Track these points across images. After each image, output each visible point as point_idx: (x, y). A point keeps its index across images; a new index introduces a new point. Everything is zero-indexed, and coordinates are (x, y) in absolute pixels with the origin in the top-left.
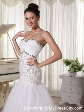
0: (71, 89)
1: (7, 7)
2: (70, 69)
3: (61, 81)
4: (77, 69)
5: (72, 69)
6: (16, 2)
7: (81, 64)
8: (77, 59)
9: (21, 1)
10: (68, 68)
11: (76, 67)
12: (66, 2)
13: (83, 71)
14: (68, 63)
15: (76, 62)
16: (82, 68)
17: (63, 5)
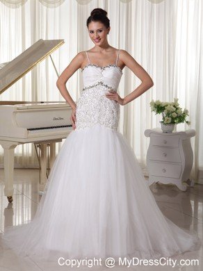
2: (164, 118)
3: (147, 140)
4: (176, 118)
5: (166, 118)
7: (183, 110)
8: (176, 100)
10: (160, 116)
11: (174, 115)
14: (159, 108)
15: (174, 106)
16: (184, 117)
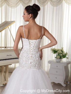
0: (57, 72)
1: (10, 8)
2: (57, 56)
3: (50, 65)
4: (62, 56)
6: (18, 4)
7: (65, 53)
8: (62, 48)
9: (21, 3)
10: (55, 55)
12: (55, 4)
13: (67, 58)
14: (55, 51)
15: (61, 51)
16: (66, 55)
17: (53, 7)
